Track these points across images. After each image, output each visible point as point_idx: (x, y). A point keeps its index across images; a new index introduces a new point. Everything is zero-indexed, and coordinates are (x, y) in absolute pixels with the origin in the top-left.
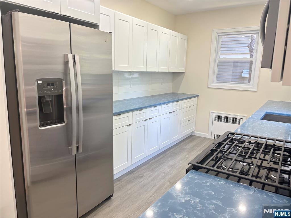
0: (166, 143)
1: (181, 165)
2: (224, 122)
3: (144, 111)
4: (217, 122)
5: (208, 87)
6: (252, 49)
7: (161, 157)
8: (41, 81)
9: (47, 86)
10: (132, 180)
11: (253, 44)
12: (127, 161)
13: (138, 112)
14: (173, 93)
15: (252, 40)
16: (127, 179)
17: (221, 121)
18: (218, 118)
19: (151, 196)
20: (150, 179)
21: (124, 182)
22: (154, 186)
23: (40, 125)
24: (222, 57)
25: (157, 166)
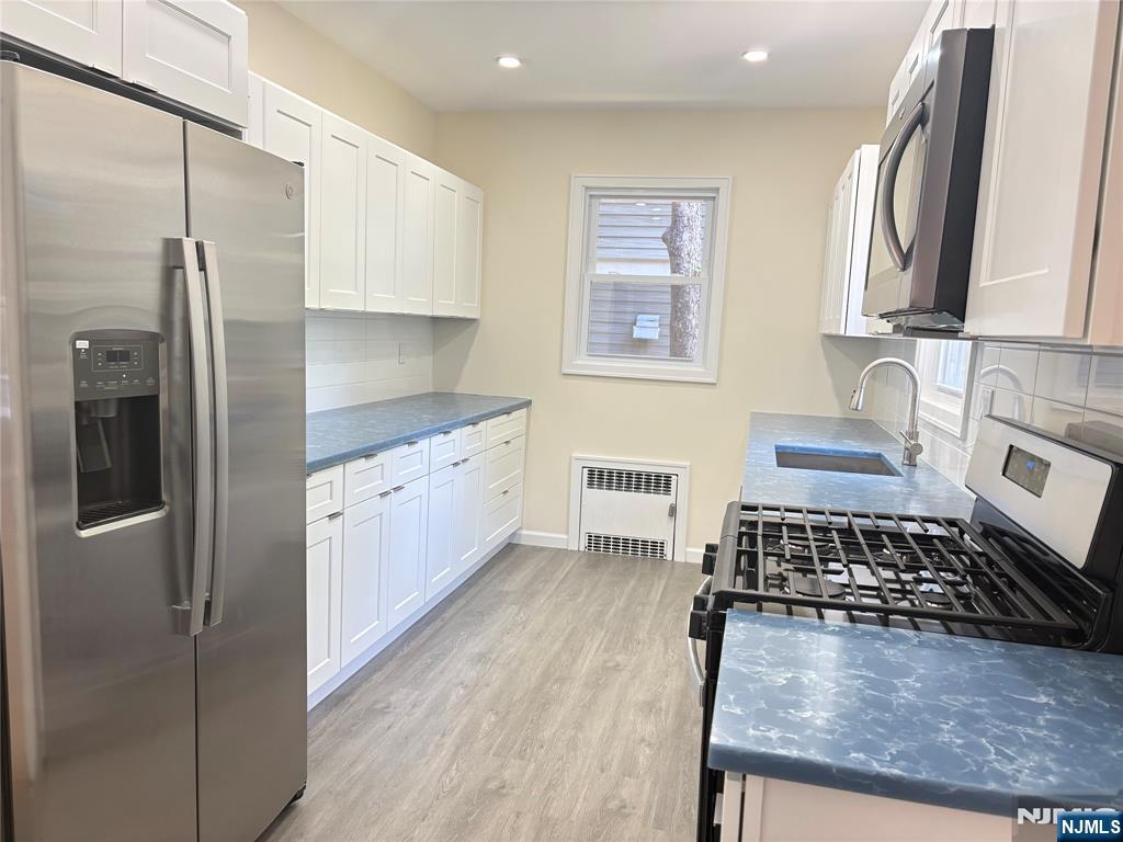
0: (446, 578)
1: (512, 651)
2: (619, 488)
3: (382, 457)
4: (596, 491)
5: (566, 371)
6: (677, 249)
7: (428, 631)
8: (87, 342)
9: (108, 361)
10: (353, 725)
11: (679, 234)
12: (329, 657)
13: (361, 463)
14: (435, 394)
15: (676, 218)
16: (331, 725)
17: (609, 487)
18: (600, 478)
19: (447, 770)
20: (419, 712)
21: (322, 738)
22: (443, 735)
23: (79, 519)
24: (603, 269)
25: (429, 667)
